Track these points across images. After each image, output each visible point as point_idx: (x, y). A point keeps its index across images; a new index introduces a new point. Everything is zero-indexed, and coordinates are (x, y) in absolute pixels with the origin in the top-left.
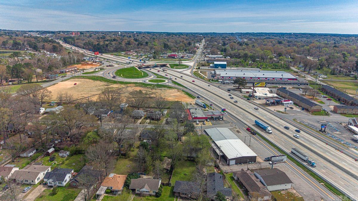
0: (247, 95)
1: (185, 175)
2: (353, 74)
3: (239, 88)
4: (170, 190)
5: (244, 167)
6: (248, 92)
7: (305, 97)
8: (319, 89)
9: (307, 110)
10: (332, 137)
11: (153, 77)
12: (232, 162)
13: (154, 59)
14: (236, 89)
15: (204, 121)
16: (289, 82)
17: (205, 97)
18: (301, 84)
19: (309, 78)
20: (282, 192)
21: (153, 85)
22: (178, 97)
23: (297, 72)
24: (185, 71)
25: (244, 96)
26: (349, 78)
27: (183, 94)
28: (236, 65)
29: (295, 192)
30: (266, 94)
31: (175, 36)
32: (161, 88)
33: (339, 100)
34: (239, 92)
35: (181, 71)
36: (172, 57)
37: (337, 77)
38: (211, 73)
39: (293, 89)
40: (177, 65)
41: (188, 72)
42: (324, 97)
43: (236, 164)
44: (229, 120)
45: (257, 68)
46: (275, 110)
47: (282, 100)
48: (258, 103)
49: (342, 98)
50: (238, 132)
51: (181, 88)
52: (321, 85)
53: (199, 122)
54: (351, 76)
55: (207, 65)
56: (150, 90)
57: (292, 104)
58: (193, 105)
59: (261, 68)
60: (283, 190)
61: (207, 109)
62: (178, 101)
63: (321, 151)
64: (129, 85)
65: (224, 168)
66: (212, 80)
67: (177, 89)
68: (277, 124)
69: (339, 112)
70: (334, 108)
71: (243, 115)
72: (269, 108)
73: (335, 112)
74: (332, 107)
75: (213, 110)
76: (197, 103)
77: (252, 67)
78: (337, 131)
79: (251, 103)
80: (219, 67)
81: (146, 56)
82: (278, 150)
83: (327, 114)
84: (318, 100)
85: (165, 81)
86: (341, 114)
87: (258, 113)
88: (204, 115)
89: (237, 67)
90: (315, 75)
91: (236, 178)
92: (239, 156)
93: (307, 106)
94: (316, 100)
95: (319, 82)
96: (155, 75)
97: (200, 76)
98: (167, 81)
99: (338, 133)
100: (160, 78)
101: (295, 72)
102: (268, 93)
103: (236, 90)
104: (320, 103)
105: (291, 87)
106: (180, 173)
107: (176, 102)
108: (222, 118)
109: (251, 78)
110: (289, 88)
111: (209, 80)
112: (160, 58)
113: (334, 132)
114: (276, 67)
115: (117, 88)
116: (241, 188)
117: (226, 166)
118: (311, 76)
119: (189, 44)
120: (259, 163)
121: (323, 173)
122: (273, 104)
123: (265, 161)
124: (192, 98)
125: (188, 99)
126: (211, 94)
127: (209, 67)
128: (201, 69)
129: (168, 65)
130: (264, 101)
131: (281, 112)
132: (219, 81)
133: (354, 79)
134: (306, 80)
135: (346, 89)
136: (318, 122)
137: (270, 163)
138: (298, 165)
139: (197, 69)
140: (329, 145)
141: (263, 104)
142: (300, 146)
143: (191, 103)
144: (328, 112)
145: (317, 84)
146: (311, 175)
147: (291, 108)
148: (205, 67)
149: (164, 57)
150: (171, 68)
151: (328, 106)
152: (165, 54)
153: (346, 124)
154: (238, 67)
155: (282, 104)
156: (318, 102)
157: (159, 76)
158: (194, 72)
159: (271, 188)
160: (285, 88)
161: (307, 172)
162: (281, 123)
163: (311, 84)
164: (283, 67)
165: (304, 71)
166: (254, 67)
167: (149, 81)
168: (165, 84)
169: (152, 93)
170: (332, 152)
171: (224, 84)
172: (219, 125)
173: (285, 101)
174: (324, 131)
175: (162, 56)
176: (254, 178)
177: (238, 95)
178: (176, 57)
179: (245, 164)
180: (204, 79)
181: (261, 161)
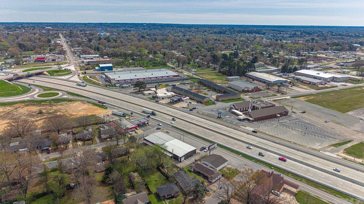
0: (151, 96)
1: (156, 181)
2: (212, 66)
3: (139, 91)
4: (154, 197)
5: (192, 160)
6: (150, 94)
7: (192, 91)
8: (198, 83)
9: (201, 102)
10: (226, 121)
11: (37, 90)
12: (183, 159)
13: (17, 65)
14: (138, 92)
15: (135, 130)
16: (175, 79)
17: (116, 105)
18: (184, 80)
19: (186, 73)
20: (224, 169)
21: (48, 100)
22: (89, 110)
23: (174, 68)
24: (72, 78)
25: (149, 98)
26: (210, 69)
27: (91, 106)
28: (119, 65)
29: (230, 166)
30: (165, 94)
31: (18, 30)
32: (61, 103)
33: (215, 90)
34: (142, 94)
35: (66, 79)
36: (42, 61)
37: (202, 69)
38: (102, 78)
39: (180, 85)
40: (56, 72)
41: (76, 78)
42: (204, 89)
43: (185, 159)
44: (154, 124)
45: (140, 67)
46: (180, 107)
47: (182, 98)
48: (164, 102)
49: (217, 88)
50: (167, 132)
51: (83, 99)
52: (197, 78)
53: (131, 131)
54: (211, 67)
55: (91, 68)
56: (50, 108)
57: (189, 99)
58: (111, 116)
59: (144, 67)
60: (224, 167)
61: (127, 117)
62: (92, 115)
63: (227, 133)
64: (16, 106)
65: (179, 165)
66: (109, 86)
67: (80, 101)
68: (190, 119)
69: (220, 100)
70: (216, 97)
71: (161, 116)
72: (175, 105)
73: (217, 100)
74: (214, 97)
75: (134, 117)
76: (113, 113)
77: (135, 67)
78: (226, 115)
79: (160, 104)
80: (106, 70)
81: (4, 62)
82: (203, 140)
83: (214, 103)
84: (202, 92)
85: (58, 94)
86: (221, 101)
87: (171, 112)
88: (133, 125)
89: (121, 67)
90: (188, 70)
91: (192, 170)
92: (186, 153)
93: (199, 99)
94: (201, 92)
95: (194, 76)
96: (38, 88)
97: (93, 81)
98: (61, 94)
99: (228, 116)
100: (48, 90)
101: (172, 68)
102: (166, 92)
103: (139, 94)
104: (205, 95)
105: (179, 84)
106: (151, 181)
107: (90, 116)
108: (148, 123)
109: (144, 79)
110: (178, 85)
111: (106, 86)
112: (24, 63)
113: (226, 116)
114: (155, 65)
115: (3, 112)
116: (200, 176)
117: (179, 163)
118: (185, 70)
119: (49, 41)
120: (199, 153)
121: (236, 148)
122: (176, 102)
123: (201, 150)
124: (104, 108)
125: (101, 111)
126: (119, 101)
127: (94, 71)
128: (88, 74)
129: (45, 73)
130: (168, 101)
131: (186, 108)
132: (117, 85)
133: (214, 69)
134: (184, 75)
135: (213, 79)
136: (212, 111)
137: (205, 151)
138: (221, 147)
139: (83, 74)
140: (229, 127)
141: (168, 103)
142: (214, 133)
143: (107, 114)
144: (214, 102)
145: (194, 78)
146: (231, 151)
147: (190, 103)
148: (90, 70)
149: (29, 61)
150: (50, 75)
151: (211, 96)
152: (27, 57)
153: (228, 109)
154: (123, 67)
155: (183, 101)
156: (203, 94)
157: (45, 88)
158: (82, 78)
159: (218, 169)
160: (175, 85)
161: (228, 150)
162: (192, 118)
163: (190, 79)
164: (161, 64)
165: (178, 66)
166: (137, 67)
167: (38, 96)
168: (61, 98)
169: (56, 111)
170: (233, 132)
171: (123, 87)
172: (149, 130)
173: (183, 98)
174: (220, 117)
175: (26, 61)
176: (206, 166)
177: (143, 97)
178: (46, 61)
179: (191, 157)
180: (99, 85)
181: (199, 152)
